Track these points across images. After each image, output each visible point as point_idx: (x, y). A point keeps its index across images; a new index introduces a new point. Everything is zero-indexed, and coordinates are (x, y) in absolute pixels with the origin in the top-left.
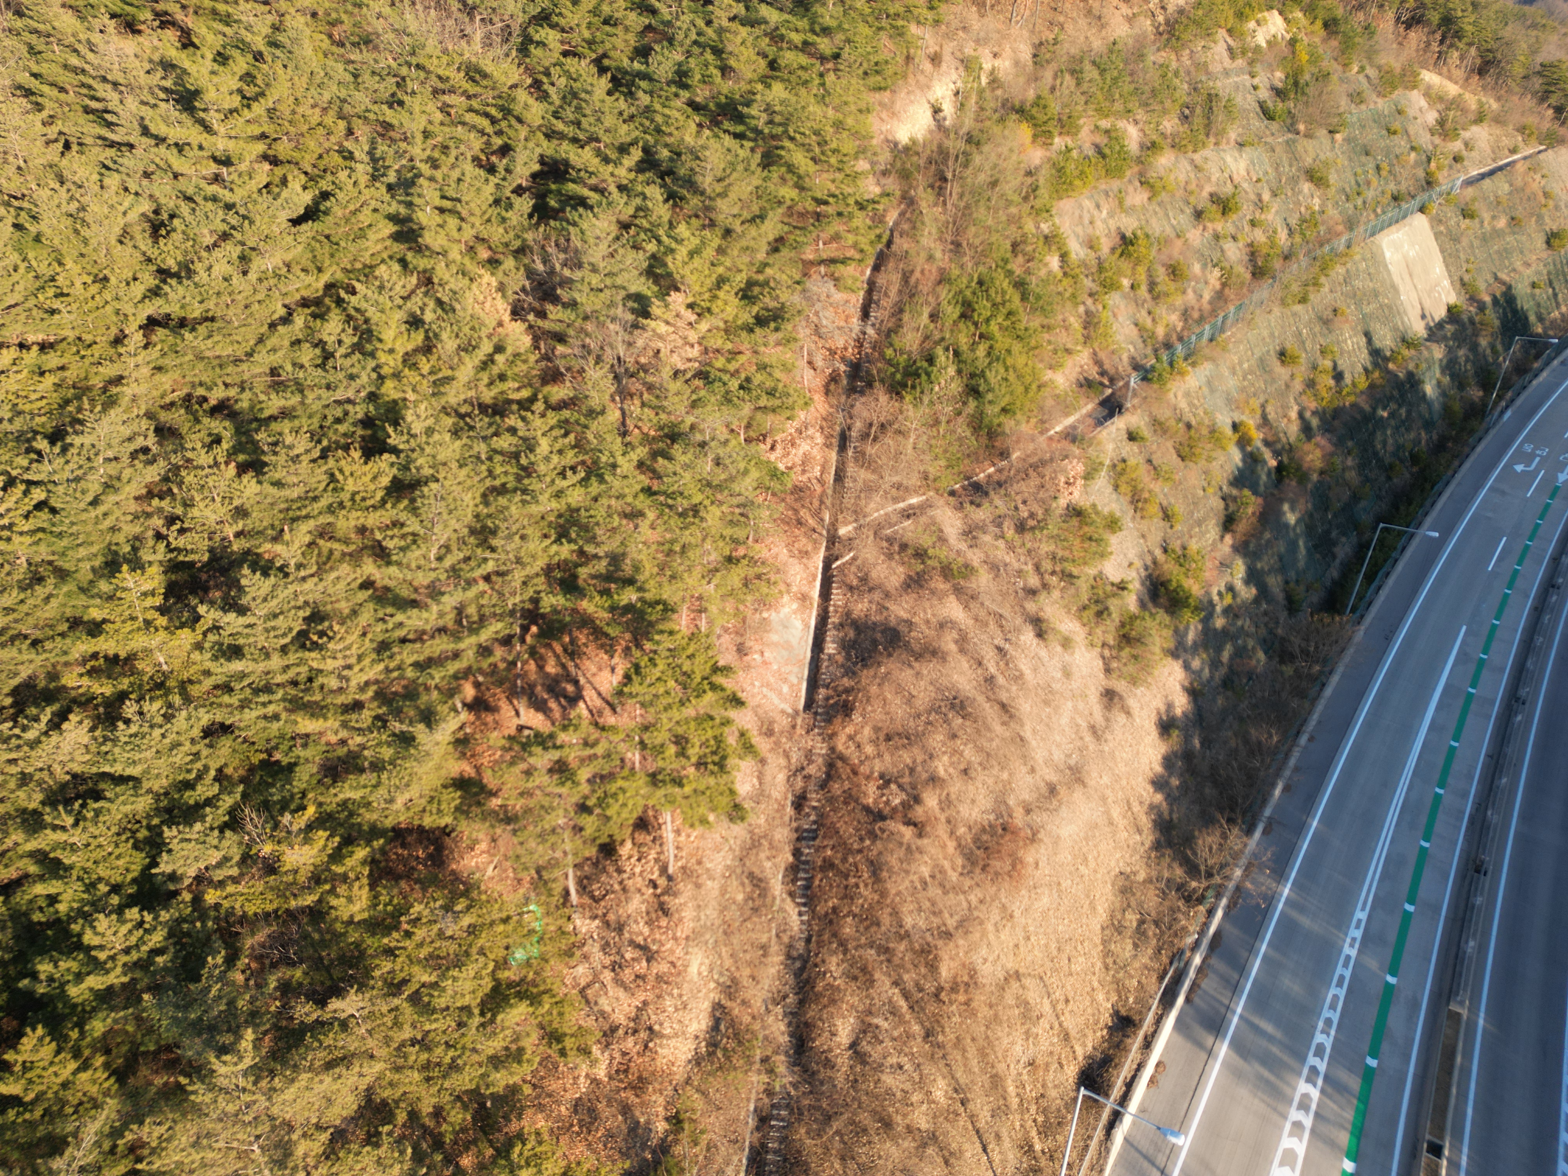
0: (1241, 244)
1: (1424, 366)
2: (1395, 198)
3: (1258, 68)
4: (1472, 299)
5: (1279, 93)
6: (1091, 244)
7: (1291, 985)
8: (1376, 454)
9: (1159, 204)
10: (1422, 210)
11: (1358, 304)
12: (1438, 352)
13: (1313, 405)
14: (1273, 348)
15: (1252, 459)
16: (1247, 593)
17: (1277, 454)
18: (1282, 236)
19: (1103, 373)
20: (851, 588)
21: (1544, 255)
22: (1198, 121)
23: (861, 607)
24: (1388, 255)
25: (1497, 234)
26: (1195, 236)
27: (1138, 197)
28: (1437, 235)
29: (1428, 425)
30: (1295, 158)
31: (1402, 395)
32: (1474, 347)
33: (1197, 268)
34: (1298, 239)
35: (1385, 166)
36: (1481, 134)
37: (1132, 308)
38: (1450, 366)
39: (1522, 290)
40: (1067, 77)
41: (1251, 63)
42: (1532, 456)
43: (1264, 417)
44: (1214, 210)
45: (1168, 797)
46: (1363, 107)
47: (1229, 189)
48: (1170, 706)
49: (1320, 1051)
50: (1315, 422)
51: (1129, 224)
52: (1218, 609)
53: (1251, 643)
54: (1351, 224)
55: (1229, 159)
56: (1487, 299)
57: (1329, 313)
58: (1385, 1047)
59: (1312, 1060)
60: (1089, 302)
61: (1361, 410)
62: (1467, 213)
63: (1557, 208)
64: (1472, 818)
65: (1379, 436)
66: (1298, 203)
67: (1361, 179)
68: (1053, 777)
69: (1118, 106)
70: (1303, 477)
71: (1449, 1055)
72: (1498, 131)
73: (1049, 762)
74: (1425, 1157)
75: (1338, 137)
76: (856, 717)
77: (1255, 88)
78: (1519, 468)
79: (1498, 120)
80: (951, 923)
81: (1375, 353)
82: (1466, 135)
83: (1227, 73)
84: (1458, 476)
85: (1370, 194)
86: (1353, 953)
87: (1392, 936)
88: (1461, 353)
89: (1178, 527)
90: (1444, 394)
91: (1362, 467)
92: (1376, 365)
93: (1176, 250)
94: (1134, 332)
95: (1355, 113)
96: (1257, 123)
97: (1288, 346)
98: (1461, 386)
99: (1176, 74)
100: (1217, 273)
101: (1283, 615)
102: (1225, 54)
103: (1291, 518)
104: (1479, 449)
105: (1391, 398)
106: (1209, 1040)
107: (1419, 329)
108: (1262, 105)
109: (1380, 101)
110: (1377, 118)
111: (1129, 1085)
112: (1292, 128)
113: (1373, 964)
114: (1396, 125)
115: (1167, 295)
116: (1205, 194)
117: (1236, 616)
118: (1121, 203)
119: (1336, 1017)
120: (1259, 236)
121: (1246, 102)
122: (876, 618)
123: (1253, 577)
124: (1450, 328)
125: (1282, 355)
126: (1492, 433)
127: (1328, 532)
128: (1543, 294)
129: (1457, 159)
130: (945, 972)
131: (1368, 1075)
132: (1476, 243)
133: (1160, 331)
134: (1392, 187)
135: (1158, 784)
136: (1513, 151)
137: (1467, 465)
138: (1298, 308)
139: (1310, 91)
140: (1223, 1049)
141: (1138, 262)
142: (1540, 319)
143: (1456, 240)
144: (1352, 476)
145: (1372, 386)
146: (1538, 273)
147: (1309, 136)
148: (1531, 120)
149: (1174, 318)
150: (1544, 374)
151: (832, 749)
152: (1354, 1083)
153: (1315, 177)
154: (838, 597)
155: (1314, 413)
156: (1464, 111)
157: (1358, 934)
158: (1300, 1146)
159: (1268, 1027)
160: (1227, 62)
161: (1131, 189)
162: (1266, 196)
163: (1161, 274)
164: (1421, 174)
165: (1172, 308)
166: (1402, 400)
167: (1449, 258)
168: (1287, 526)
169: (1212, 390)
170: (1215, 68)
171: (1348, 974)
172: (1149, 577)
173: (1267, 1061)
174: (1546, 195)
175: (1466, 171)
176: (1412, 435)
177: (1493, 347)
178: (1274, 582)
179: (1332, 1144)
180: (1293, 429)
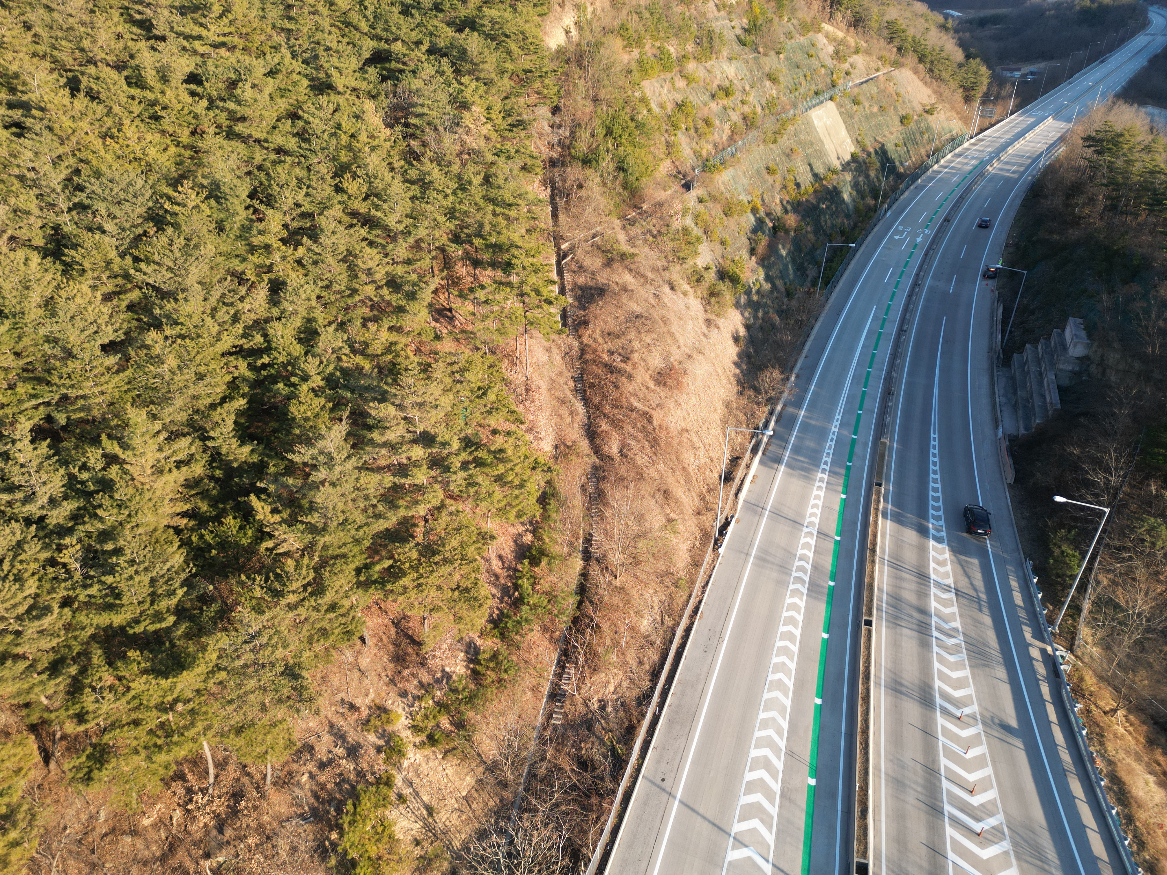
0: (738, 113)
1: (842, 184)
2: (816, 94)
3: (733, 16)
4: (864, 150)
5: (746, 30)
6: (662, 106)
7: (810, 444)
8: (822, 227)
9: (693, 88)
10: (831, 99)
11: (804, 149)
12: (848, 177)
13: (787, 198)
14: (762, 165)
15: (760, 222)
16: (767, 286)
17: (771, 220)
18: (759, 109)
19: (679, 172)
20: (574, 272)
21: (900, 128)
22: (706, 45)
23: (581, 280)
24: (816, 122)
25: (873, 115)
26: (713, 105)
27: (681, 83)
28: (841, 114)
29: (848, 216)
30: (760, 67)
31: (832, 198)
32: (867, 176)
33: (717, 123)
34: (767, 112)
35: (808, 74)
36: (859, 60)
37: (688, 140)
38: (855, 185)
39: (890, 147)
40: (634, 16)
41: (729, 13)
42: (903, 232)
43: (763, 200)
44: (721, 94)
45: (742, 372)
46: (793, 41)
47: (727, 83)
48: (737, 331)
49: (826, 463)
50: (789, 207)
51: (679, 98)
52: (754, 291)
53: (771, 311)
54: (794, 105)
55: (725, 67)
56: (872, 150)
57: (788, 151)
58: (854, 458)
59: (822, 466)
60: (666, 135)
61: (812, 204)
62: (856, 102)
63: (904, 102)
64: (885, 378)
65: (823, 219)
66: (765, 92)
67: (796, 81)
68: (687, 351)
69: (662, 35)
70: (787, 232)
71: (883, 456)
72: (868, 58)
73: (685, 345)
74: (875, 488)
75: (781, 56)
76: (591, 326)
77: (733, 28)
78: (897, 237)
79: (867, 52)
80: (654, 405)
81: (815, 175)
82: (851, 60)
83: (717, 19)
84: (866, 242)
85: (802, 90)
86: (836, 430)
87: (853, 422)
88: (861, 179)
89: (728, 249)
90: (854, 200)
91: (816, 232)
92: (816, 181)
93: (705, 112)
94: (691, 153)
95: (790, 44)
96: (737, 48)
97: (770, 165)
98: (863, 198)
99: (690, 18)
100: (728, 126)
101: (785, 300)
102: (714, 8)
103: (784, 253)
104: (875, 230)
105: (826, 199)
106: (776, 466)
107: (837, 164)
108: (738, 37)
109: (802, 38)
110: (801, 48)
111: (743, 481)
112: (756, 50)
113: (845, 433)
114: (812, 52)
115: (705, 134)
116: (715, 86)
117: (763, 296)
118: (673, 85)
119: (831, 452)
120: (747, 109)
121: (730, 35)
122: (591, 284)
123: (768, 278)
124: (853, 166)
125: (768, 168)
126: (881, 222)
127: (803, 263)
128: (902, 150)
129: (847, 73)
130: (655, 423)
131: (848, 468)
132: (863, 119)
133: (704, 153)
134: (813, 87)
135: (737, 365)
136: (877, 70)
137: (870, 238)
138: (773, 146)
139: (763, 28)
140: (782, 468)
141: (687, 116)
142: (901, 163)
143: (851, 117)
144: (811, 236)
145: (815, 191)
146: (897, 138)
147: (766, 55)
148: (885, 53)
149: (710, 147)
150: (906, 193)
151: (581, 343)
152: (843, 471)
153: (772, 78)
154: (568, 277)
155: (788, 202)
156: (848, 47)
157: (838, 423)
158: (822, 493)
159: (802, 459)
160: (716, 13)
161: (676, 79)
162: (747, 88)
163: (700, 124)
164: (829, 81)
165: (707, 141)
166: (832, 201)
167: (849, 127)
168: (782, 256)
169: (736, 183)
170: (710, 16)
171: (835, 437)
172: (718, 271)
173: (802, 469)
174: (897, 94)
175: (853, 81)
176: (840, 221)
177: (878, 178)
178: (779, 283)
179: (836, 491)
180: (779, 210)
